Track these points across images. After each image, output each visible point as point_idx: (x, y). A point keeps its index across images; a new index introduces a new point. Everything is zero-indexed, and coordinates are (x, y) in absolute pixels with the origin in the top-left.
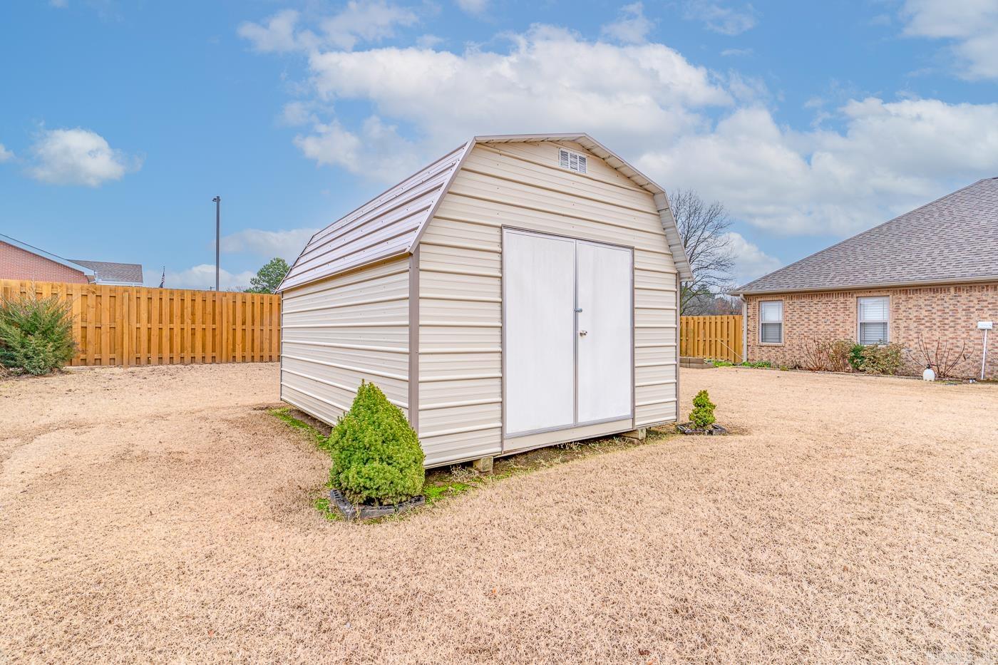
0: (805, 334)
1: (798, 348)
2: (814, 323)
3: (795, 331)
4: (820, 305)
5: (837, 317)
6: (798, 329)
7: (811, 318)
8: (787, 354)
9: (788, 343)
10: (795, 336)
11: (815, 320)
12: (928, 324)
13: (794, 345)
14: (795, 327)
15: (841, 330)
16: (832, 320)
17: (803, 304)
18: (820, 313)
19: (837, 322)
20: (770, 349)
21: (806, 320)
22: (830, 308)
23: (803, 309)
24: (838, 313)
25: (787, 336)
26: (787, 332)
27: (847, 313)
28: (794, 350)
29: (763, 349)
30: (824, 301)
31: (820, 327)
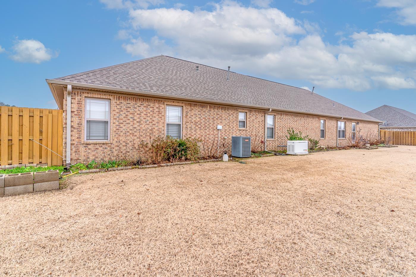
0: (131, 132)
1: (124, 144)
2: (137, 122)
3: (122, 129)
4: (142, 109)
5: (154, 119)
6: (124, 128)
7: (135, 118)
8: (114, 150)
9: (116, 140)
10: (122, 134)
11: (138, 120)
12: (199, 126)
13: (121, 142)
14: (121, 125)
15: (156, 128)
16: (151, 121)
17: (129, 105)
18: (142, 115)
19: (154, 123)
20: (97, 146)
21: (131, 120)
22: (149, 111)
23: (129, 109)
24: (154, 115)
25: (114, 134)
26: (115, 129)
27: (160, 115)
28: (121, 146)
29: (89, 147)
30: (145, 105)
31: (143, 126)
